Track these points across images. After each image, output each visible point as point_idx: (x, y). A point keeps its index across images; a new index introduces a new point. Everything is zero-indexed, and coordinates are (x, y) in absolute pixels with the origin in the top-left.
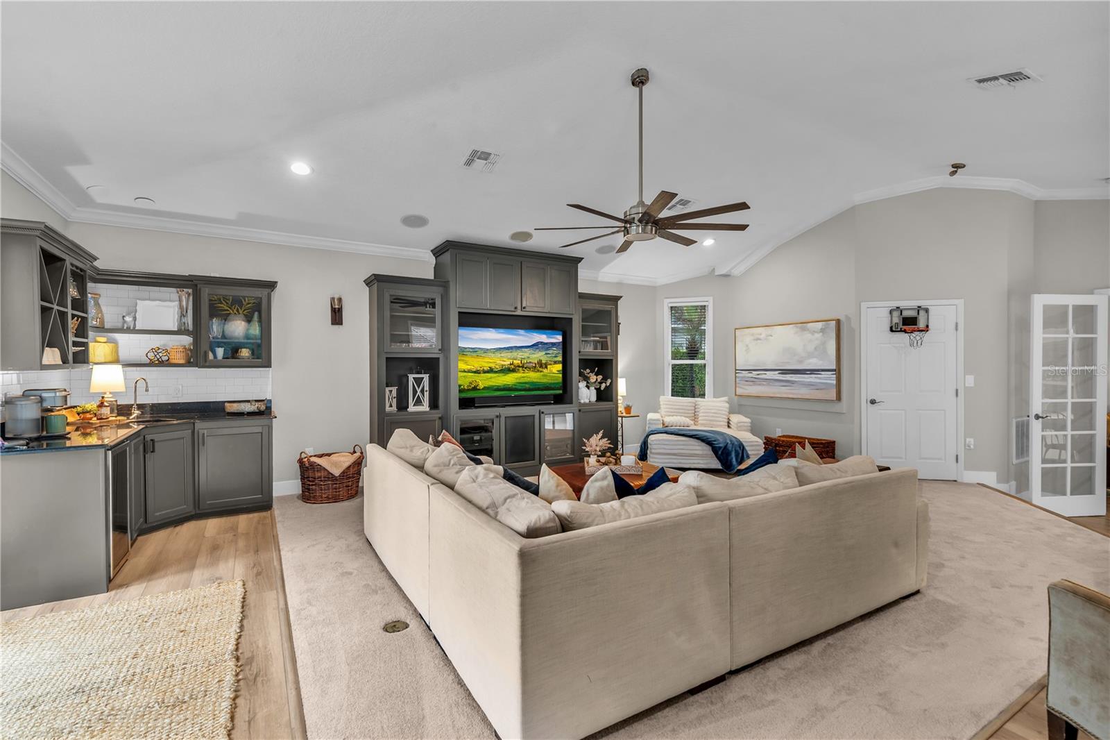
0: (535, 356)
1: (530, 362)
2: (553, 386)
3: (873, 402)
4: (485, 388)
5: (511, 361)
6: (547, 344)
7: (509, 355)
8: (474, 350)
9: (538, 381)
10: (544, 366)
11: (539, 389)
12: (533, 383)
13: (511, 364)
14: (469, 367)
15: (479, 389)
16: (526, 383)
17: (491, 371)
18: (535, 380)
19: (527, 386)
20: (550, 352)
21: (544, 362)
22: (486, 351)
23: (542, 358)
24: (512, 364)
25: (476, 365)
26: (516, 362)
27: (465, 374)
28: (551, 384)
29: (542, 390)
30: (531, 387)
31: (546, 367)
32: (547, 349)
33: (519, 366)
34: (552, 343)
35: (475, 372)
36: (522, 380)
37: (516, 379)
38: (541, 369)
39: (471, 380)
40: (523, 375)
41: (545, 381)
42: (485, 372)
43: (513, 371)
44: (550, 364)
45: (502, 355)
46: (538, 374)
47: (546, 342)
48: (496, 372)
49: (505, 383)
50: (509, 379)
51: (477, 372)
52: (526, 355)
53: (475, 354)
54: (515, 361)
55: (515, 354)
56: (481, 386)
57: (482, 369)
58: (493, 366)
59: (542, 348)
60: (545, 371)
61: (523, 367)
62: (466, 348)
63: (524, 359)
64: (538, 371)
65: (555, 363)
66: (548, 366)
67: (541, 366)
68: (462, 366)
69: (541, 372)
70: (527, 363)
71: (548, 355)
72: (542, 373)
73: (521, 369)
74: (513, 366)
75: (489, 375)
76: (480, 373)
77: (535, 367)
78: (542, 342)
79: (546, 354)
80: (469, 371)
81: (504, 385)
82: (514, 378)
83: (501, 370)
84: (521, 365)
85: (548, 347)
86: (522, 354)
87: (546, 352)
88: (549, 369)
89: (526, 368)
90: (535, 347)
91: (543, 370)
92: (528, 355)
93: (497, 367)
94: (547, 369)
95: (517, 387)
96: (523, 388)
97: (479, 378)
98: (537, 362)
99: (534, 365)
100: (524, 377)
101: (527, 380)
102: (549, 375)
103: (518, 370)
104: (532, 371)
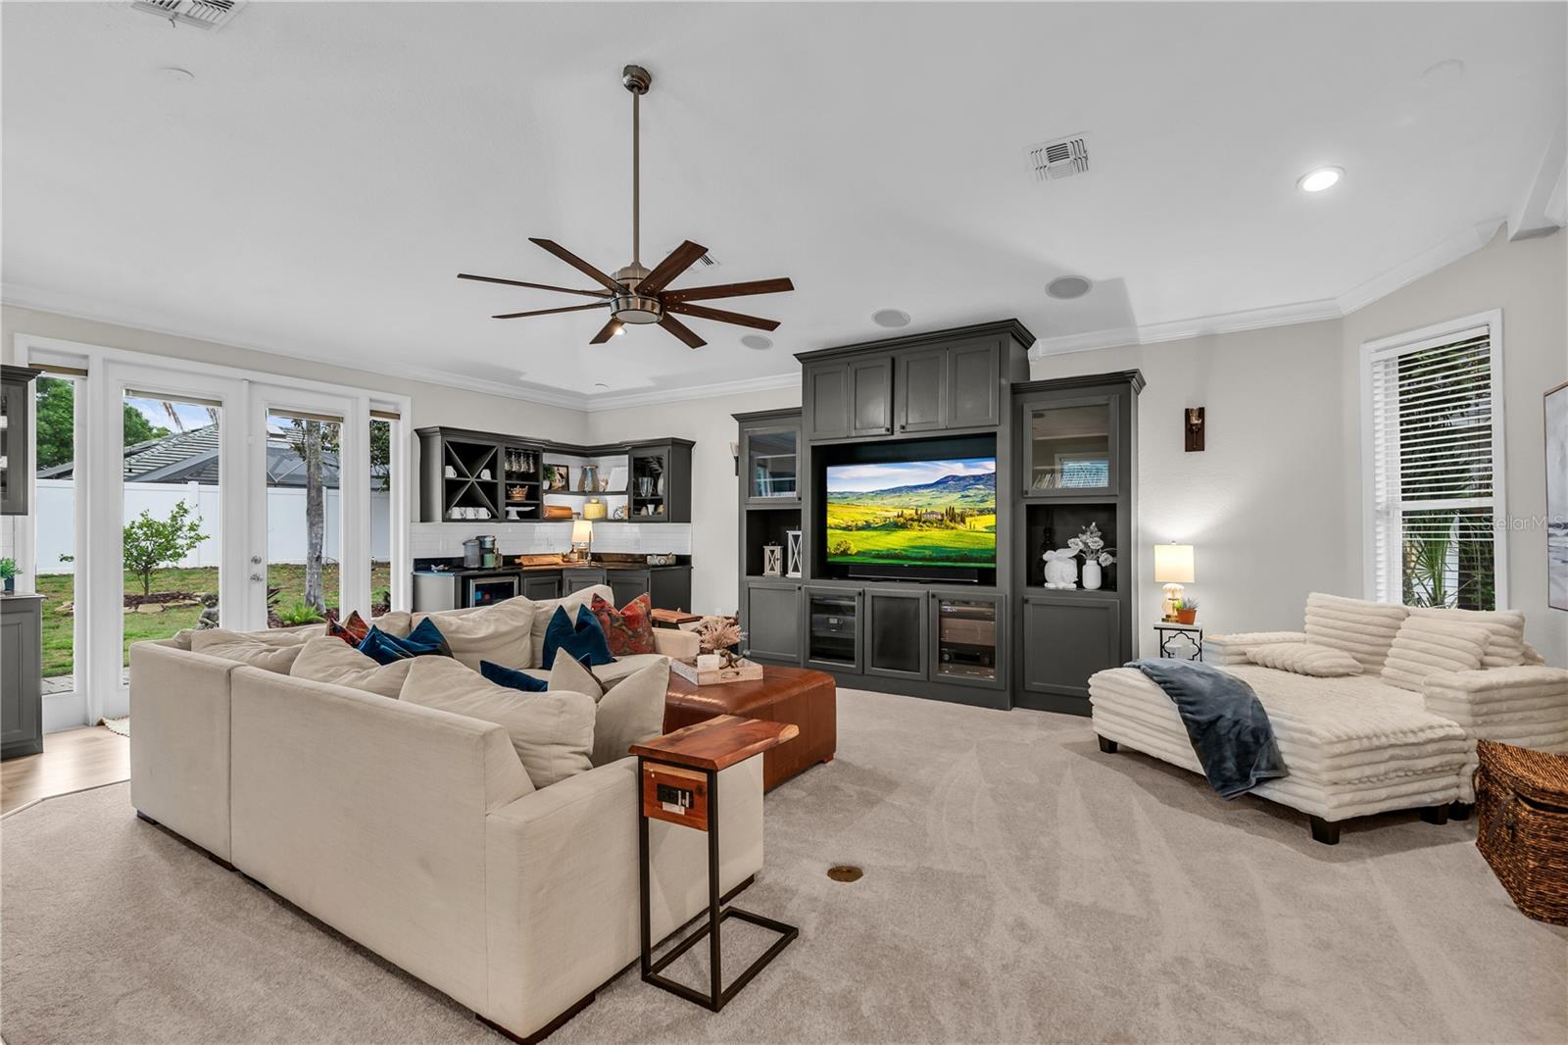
0: (942, 501)
1: (932, 513)
2: (975, 555)
4: (858, 553)
5: (900, 510)
6: (964, 478)
7: (896, 500)
8: (844, 496)
9: (950, 545)
10: (959, 519)
11: (948, 559)
12: (936, 548)
13: (898, 516)
14: (836, 521)
15: (851, 555)
16: (924, 548)
17: (867, 527)
18: (943, 543)
19: (927, 553)
20: (971, 493)
21: (957, 511)
22: (860, 496)
23: (954, 505)
24: (902, 516)
25: (846, 518)
26: (908, 513)
28: (973, 550)
29: (955, 561)
30: (934, 555)
31: (963, 521)
32: (965, 488)
33: (912, 520)
34: (974, 476)
35: (844, 529)
36: (919, 543)
37: (910, 539)
38: (952, 525)
39: (839, 540)
40: (920, 534)
41: (959, 545)
42: (859, 529)
43: (903, 527)
44: (971, 515)
45: (885, 501)
46: (949, 532)
47: (962, 475)
48: (875, 529)
49: (889, 546)
50: (897, 541)
51: (848, 528)
52: (924, 500)
53: (845, 502)
54: (905, 511)
55: (905, 499)
56: (854, 550)
57: (854, 524)
58: (870, 518)
59: (956, 488)
60: (961, 527)
61: (919, 520)
63: (921, 506)
64: (947, 527)
65: (982, 512)
66: (968, 520)
67: (953, 519)
69: (952, 528)
70: (927, 513)
71: (967, 499)
72: (954, 531)
73: (915, 524)
75: (865, 533)
76: (851, 530)
77: (942, 520)
78: (954, 477)
79: (963, 496)
80: (838, 527)
81: (888, 550)
82: (904, 538)
83: (883, 525)
84: (916, 517)
85: (967, 483)
86: (917, 499)
87: (963, 493)
88: (968, 524)
89: (924, 522)
90: (941, 486)
91: (957, 525)
92: (929, 500)
93: (877, 520)
94: (964, 523)
95: (909, 554)
96: (920, 555)
97: (851, 538)
98: (945, 512)
99: (940, 517)
100: (921, 538)
101: (927, 542)
102: (969, 536)
103: (911, 525)
104: (937, 527)
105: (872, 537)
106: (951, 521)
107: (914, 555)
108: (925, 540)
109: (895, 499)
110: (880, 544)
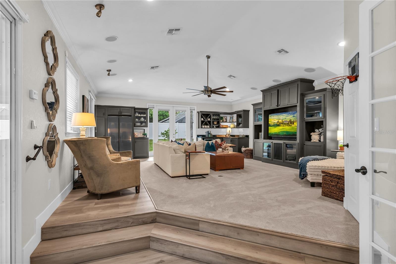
0: (289, 117)
1: (286, 121)
5: (278, 120)
9: (290, 131)
10: (292, 123)
11: (290, 135)
12: (287, 132)
13: (278, 122)
16: (284, 132)
18: (288, 131)
19: (285, 133)
21: (292, 121)
23: (291, 119)
26: (280, 121)
30: (287, 134)
31: (293, 124)
33: (281, 123)
36: (283, 130)
37: (280, 129)
38: (291, 125)
41: (293, 131)
43: (279, 125)
44: (295, 122)
45: (274, 117)
46: (290, 127)
49: (275, 131)
54: (279, 121)
59: (292, 114)
60: (293, 125)
61: (283, 123)
63: (283, 119)
64: (290, 125)
66: (294, 123)
67: (291, 123)
69: (291, 126)
70: (285, 121)
71: (295, 117)
72: (291, 127)
73: (282, 124)
74: (278, 123)
77: (288, 123)
79: (293, 116)
81: (275, 133)
82: (279, 129)
83: (274, 125)
84: (282, 123)
85: (294, 112)
86: (282, 117)
87: (293, 115)
88: (295, 124)
89: (284, 124)
91: (292, 125)
92: (285, 117)
93: (272, 123)
95: (280, 134)
96: (283, 134)
98: (289, 121)
99: (288, 122)
100: (283, 129)
101: (285, 130)
102: (295, 128)
103: (281, 125)
104: (287, 125)
106: (290, 124)
107: (281, 134)
108: (284, 129)
109: (277, 117)
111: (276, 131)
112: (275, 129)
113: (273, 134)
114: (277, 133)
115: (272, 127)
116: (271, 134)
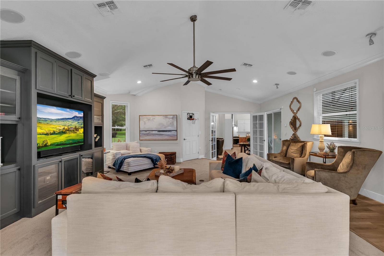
0: (73, 124)
2: (80, 141)
3: (184, 139)
4: (51, 145)
5: (64, 126)
7: (61, 123)
8: (45, 120)
9: (75, 138)
11: (75, 143)
12: (73, 140)
13: (63, 129)
14: (43, 131)
17: (54, 133)
18: (74, 138)
19: (71, 141)
21: (77, 127)
22: (52, 120)
23: (76, 125)
25: (47, 130)
26: (66, 127)
27: (41, 136)
29: (77, 143)
31: (78, 130)
33: (67, 130)
37: (66, 137)
38: (76, 132)
41: (78, 138)
42: (52, 134)
43: (65, 133)
44: (80, 129)
45: (59, 123)
47: (78, 116)
48: (57, 134)
50: (62, 138)
51: (47, 134)
52: (70, 123)
53: (46, 123)
54: (65, 127)
55: (65, 123)
56: (49, 143)
57: (49, 132)
58: (55, 130)
60: (78, 132)
61: (69, 130)
62: (41, 118)
63: (69, 125)
66: (79, 130)
68: (39, 131)
69: (76, 133)
70: (71, 128)
75: (53, 136)
76: (48, 135)
77: (74, 130)
78: (76, 116)
79: (78, 123)
80: (43, 134)
83: (59, 132)
89: (70, 131)
90: (74, 119)
93: (57, 130)
94: (78, 131)
96: (69, 143)
97: (48, 138)
98: (74, 128)
99: (73, 129)
100: (69, 136)
101: (71, 138)
102: (79, 135)
103: (67, 132)
104: (73, 133)
105: (56, 137)
106: (76, 130)
107: (67, 143)
108: (70, 137)
109: (63, 122)
110: (58, 140)
111: (62, 140)
112: (61, 137)
113: (58, 144)
114: (63, 141)
115: (57, 135)
116: (56, 144)
